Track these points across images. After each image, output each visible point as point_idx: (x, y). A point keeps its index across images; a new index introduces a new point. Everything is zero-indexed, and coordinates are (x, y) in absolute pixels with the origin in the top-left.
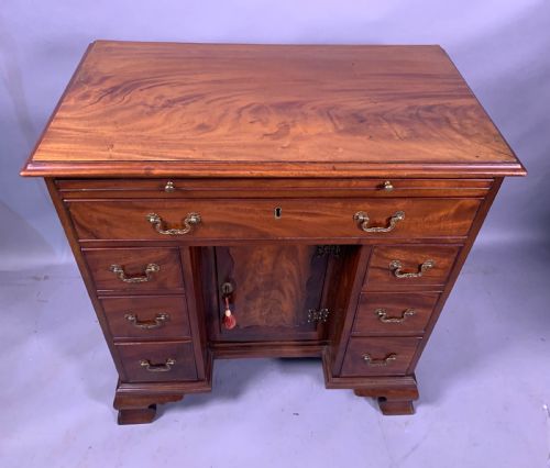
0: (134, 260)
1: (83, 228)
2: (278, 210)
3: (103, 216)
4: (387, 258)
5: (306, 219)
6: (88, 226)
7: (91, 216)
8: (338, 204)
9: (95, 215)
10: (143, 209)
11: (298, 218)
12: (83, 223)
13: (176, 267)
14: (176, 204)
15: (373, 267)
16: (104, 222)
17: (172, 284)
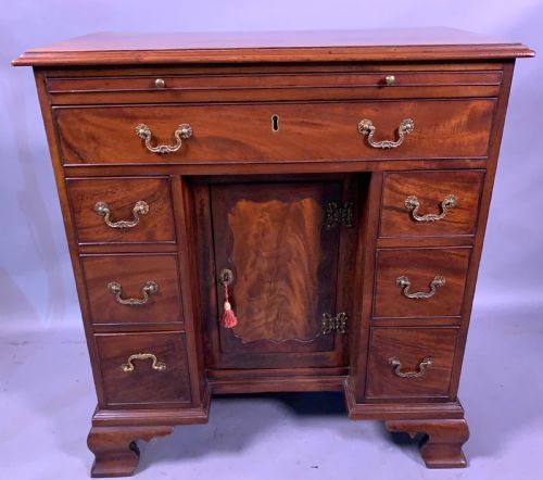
0: (121, 194)
1: (69, 146)
2: (275, 119)
3: (92, 129)
4: (401, 193)
5: (305, 130)
6: (75, 144)
7: (79, 130)
8: (340, 109)
9: (83, 128)
10: (133, 119)
11: (297, 129)
12: (70, 140)
13: (166, 207)
14: (167, 111)
15: (387, 208)
16: (93, 138)
17: (162, 235)
